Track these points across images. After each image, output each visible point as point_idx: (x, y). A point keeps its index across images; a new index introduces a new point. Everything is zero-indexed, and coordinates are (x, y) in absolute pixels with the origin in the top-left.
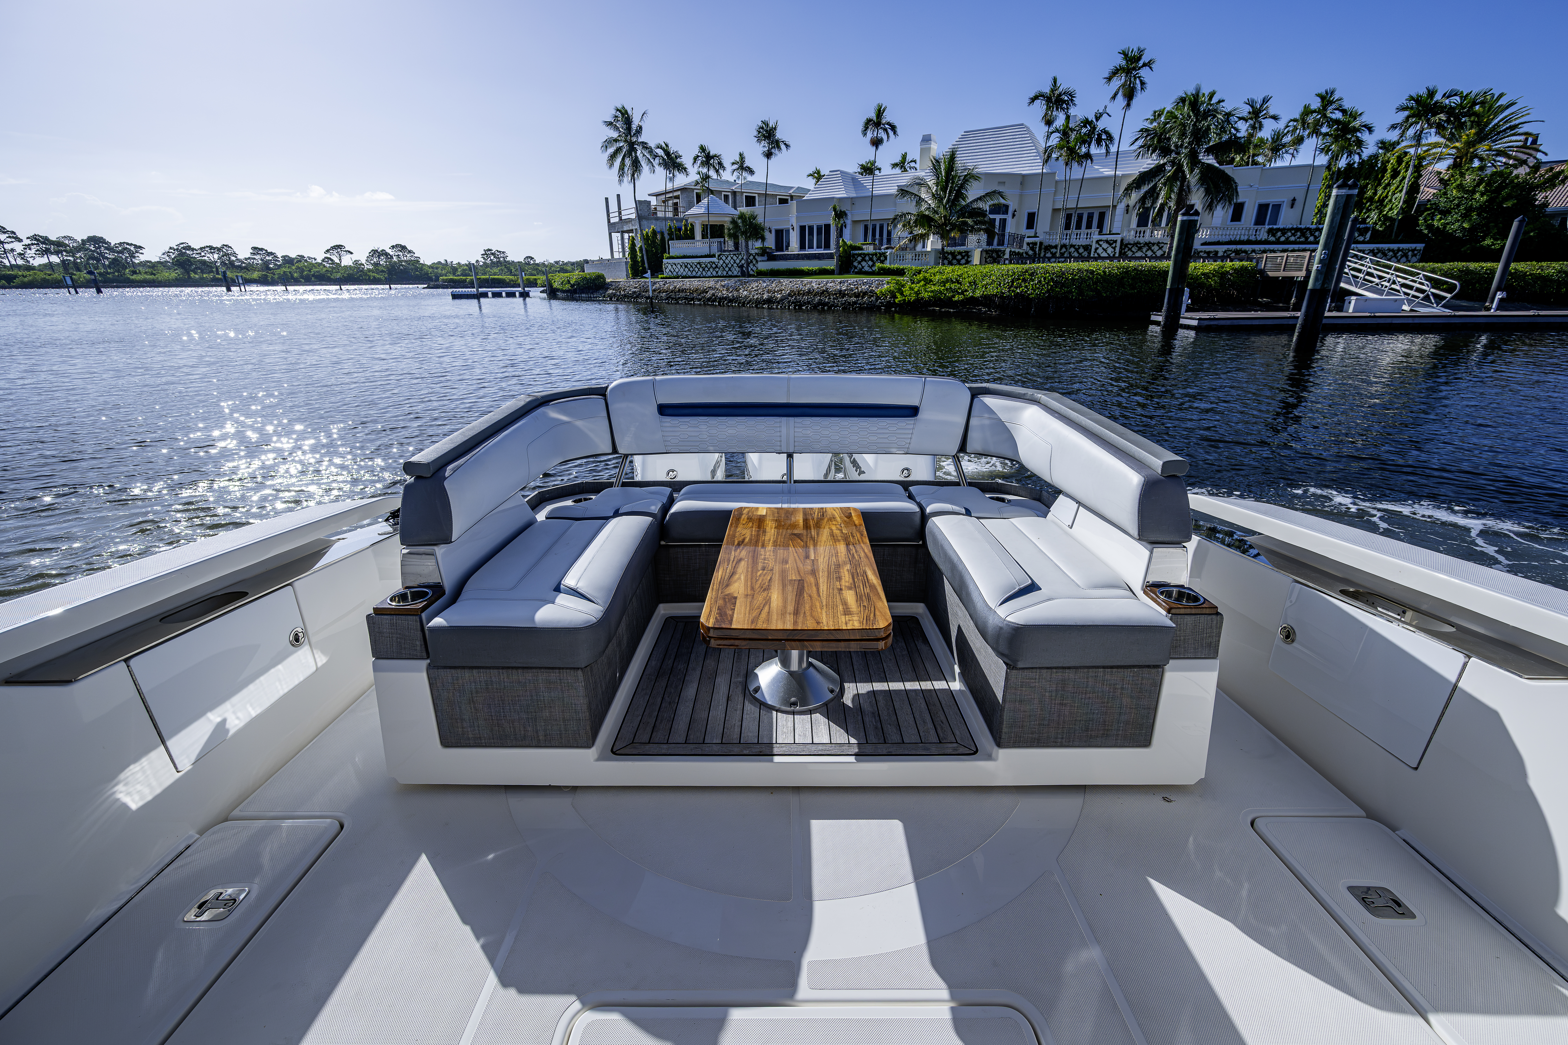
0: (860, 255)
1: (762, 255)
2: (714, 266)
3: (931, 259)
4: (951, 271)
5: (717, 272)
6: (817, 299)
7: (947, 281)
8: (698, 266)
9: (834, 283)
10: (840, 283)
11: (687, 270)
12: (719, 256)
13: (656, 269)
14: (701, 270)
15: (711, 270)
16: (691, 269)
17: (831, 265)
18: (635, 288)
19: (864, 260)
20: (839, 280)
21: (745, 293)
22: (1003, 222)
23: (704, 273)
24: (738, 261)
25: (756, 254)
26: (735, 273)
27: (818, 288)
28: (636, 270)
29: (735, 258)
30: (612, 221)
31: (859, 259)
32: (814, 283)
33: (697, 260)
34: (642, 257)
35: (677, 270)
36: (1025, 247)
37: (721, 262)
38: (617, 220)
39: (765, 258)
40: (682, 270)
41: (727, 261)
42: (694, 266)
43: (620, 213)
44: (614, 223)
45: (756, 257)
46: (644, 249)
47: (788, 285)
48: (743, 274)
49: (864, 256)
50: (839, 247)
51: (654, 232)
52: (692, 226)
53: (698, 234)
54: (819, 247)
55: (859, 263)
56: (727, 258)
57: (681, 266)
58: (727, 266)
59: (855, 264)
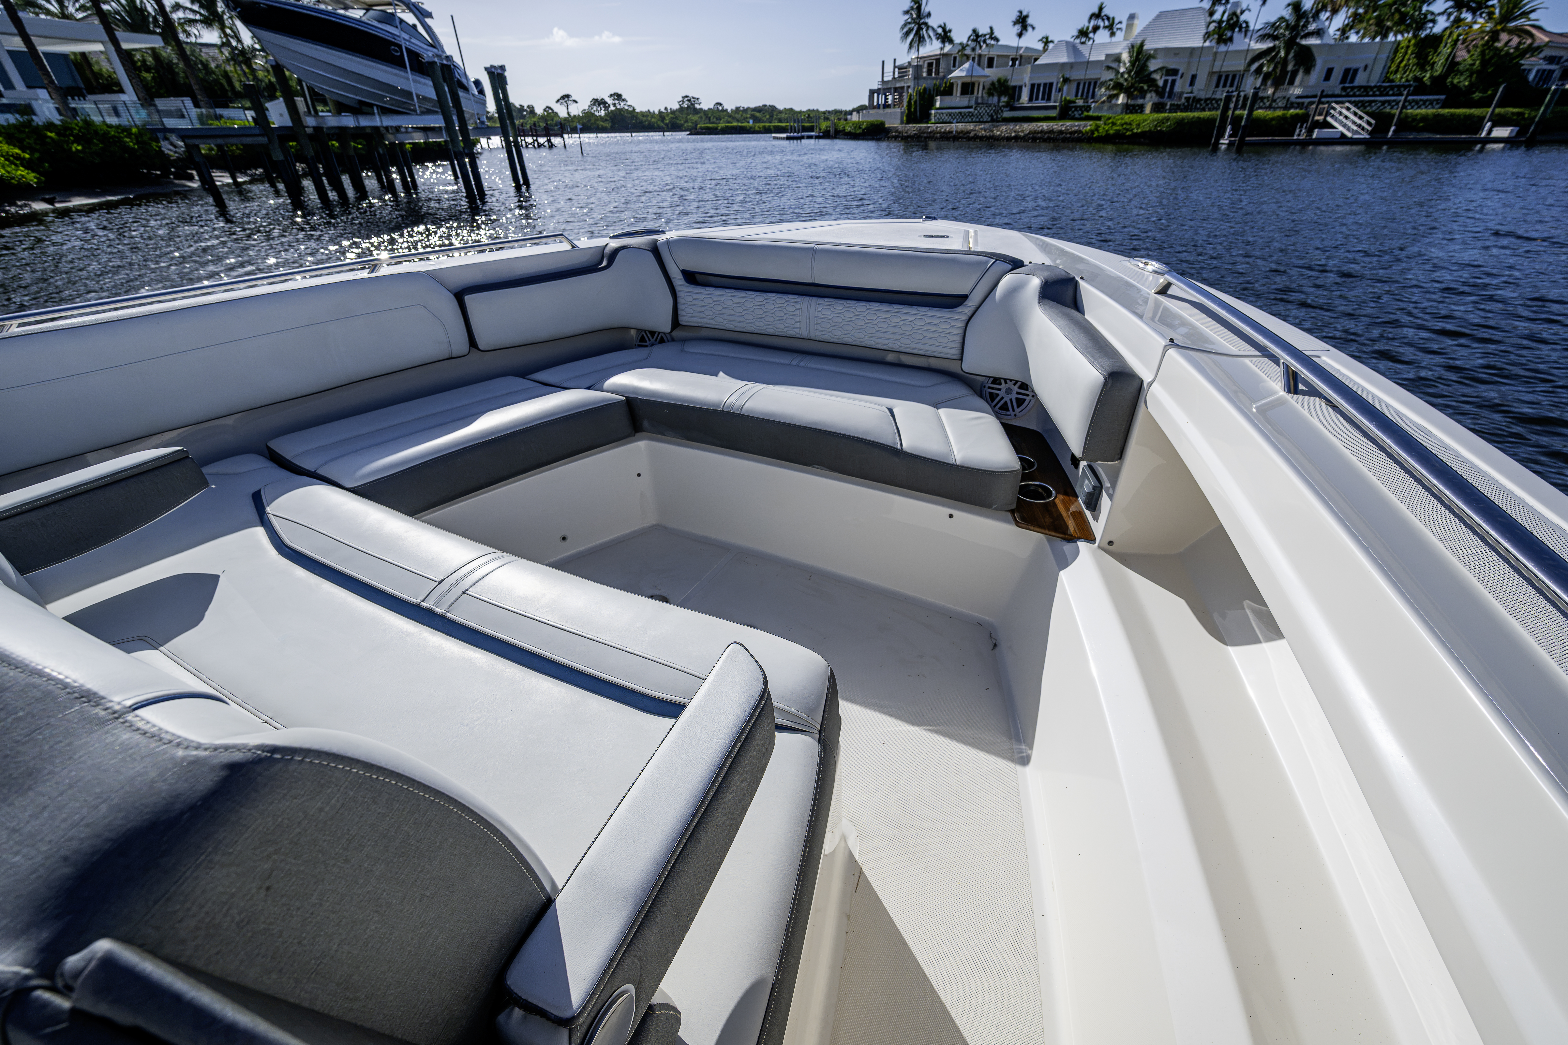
0: (1074, 107)
1: (1006, 107)
2: (970, 114)
3: (1119, 109)
4: (1128, 117)
5: (972, 119)
6: (1046, 136)
7: (1126, 123)
8: (959, 115)
9: (1057, 126)
11: (948, 117)
12: (975, 107)
13: (925, 117)
14: (961, 117)
15: (968, 117)
16: (953, 117)
17: (1054, 113)
19: (1076, 110)
20: (1061, 124)
21: (998, 133)
22: (1174, 82)
23: (965, 120)
24: (988, 111)
25: (1002, 106)
26: (989, 120)
27: (1047, 129)
28: (910, 118)
29: (987, 109)
32: (1045, 126)
33: (959, 110)
34: (915, 109)
35: (943, 118)
36: (1183, 100)
37: (976, 112)
38: (890, 78)
39: (1007, 109)
41: (981, 111)
42: (954, 115)
45: (1002, 108)
46: (917, 104)
47: (1028, 127)
48: (993, 120)
49: (1076, 107)
50: (1061, 101)
51: (925, 89)
52: (952, 85)
53: (957, 90)
54: (1043, 99)
55: (1073, 112)
56: (981, 109)
57: (946, 115)
58: (980, 114)
59: (1070, 113)
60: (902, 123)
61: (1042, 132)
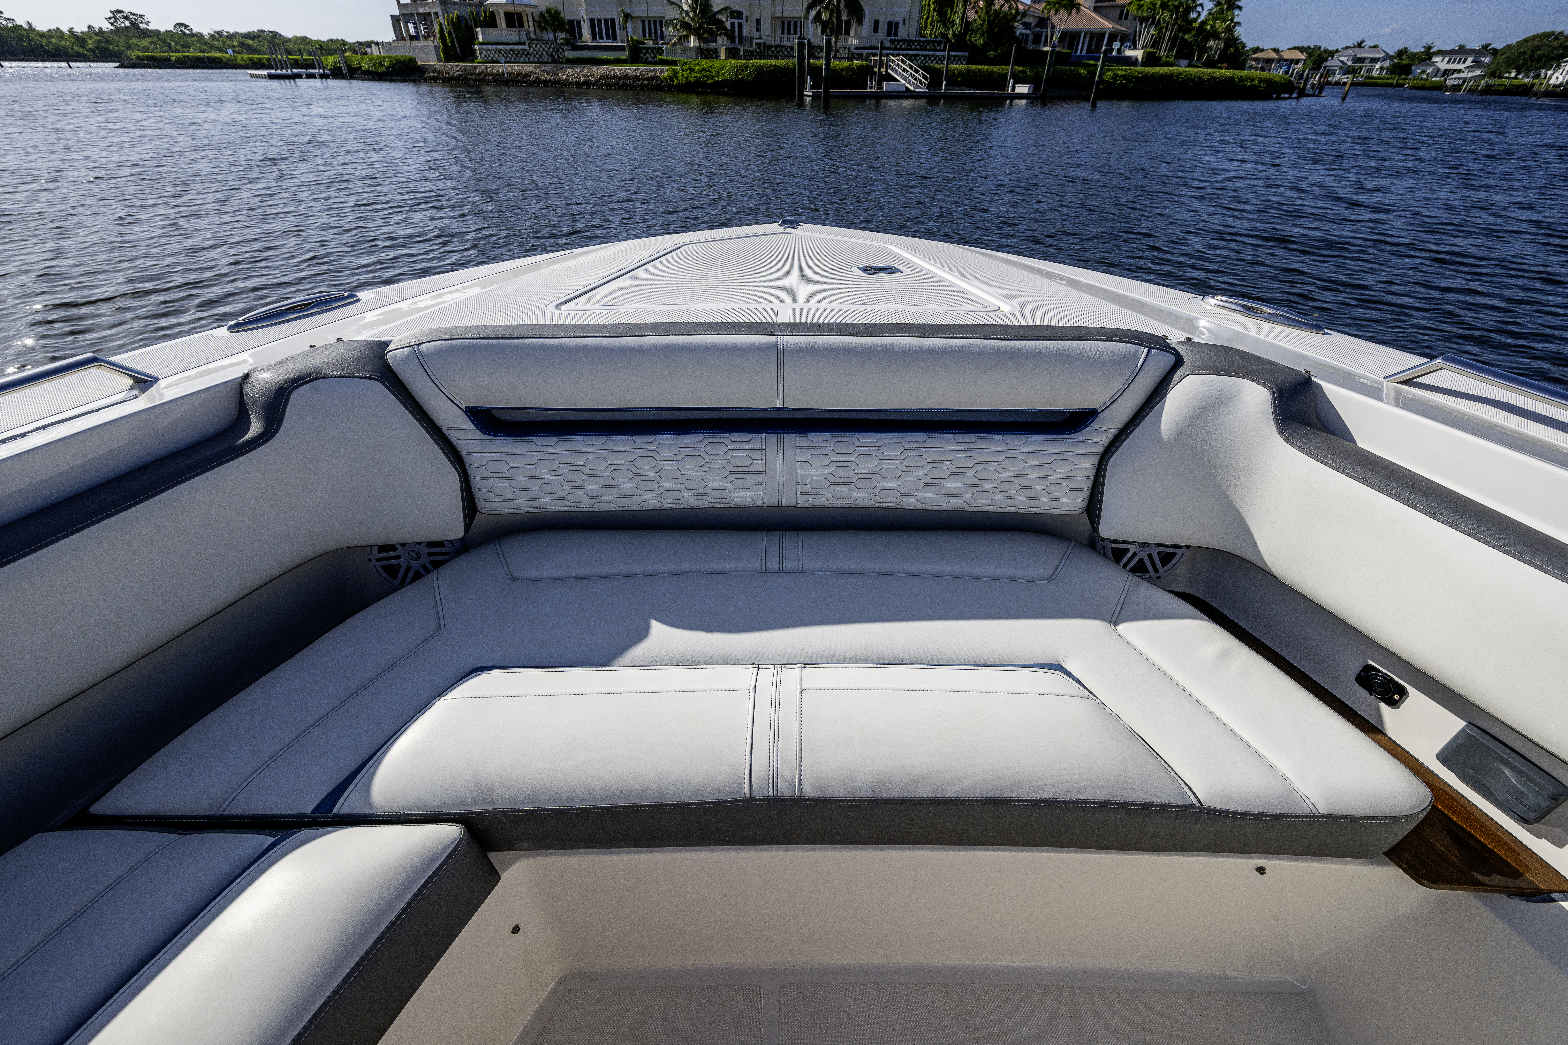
0: (644, 48)
1: (567, 45)
2: (525, 53)
3: (693, 53)
4: (705, 63)
5: (529, 59)
6: (620, 82)
7: (704, 70)
8: (512, 53)
9: (631, 70)
10: (635, 70)
11: (501, 55)
12: (529, 44)
13: (468, 54)
14: (514, 56)
15: (524, 56)
16: (506, 55)
17: (624, 55)
18: (458, 71)
19: (647, 52)
20: (634, 68)
21: (564, 77)
22: (740, 25)
23: (517, 59)
24: (546, 49)
25: (562, 44)
26: (546, 60)
28: (449, 55)
29: (543, 46)
31: (644, 51)
32: (616, 70)
33: (508, 47)
34: (452, 41)
35: (492, 56)
36: (754, 46)
37: (532, 49)
39: (569, 48)
40: (496, 56)
41: (537, 49)
42: (507, 52)
45: (562, 46)
46: (454, 35)
47: (597, 71)
48: (554, 61)
49: (647, 49)
50: (628, 41)
51: (458, 17)
52: (492, 14)
53: (502, 21)
54: (608, 38)
55: (645, 54)
56: (536, 46)
57: (495, 52)
58: (537, 53)
59: (642, 55)
60: (440, 60)
61: (615, 77)
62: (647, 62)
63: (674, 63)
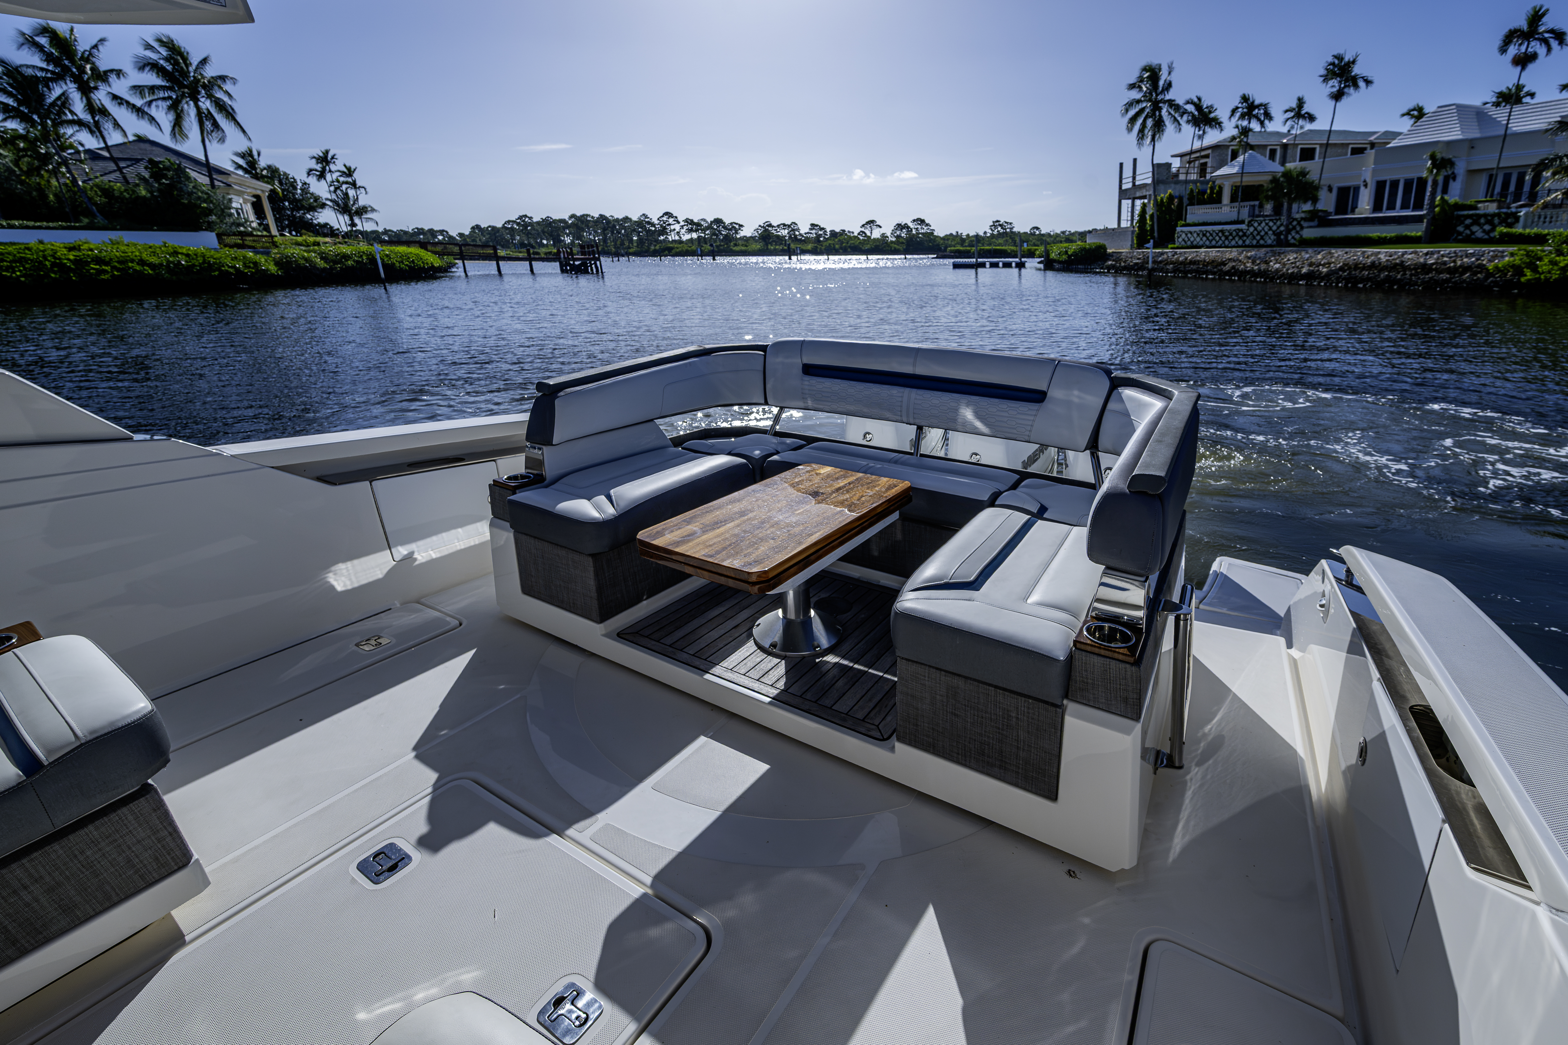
0: (1471, 216)
2: (1241, 234)
5: (1244, 241)
8: (1220, 234)
10: (1427, 254)
11: (1204, 239)
12: (1249, 222)
14: (1223, 238)
15: (1237, 239)
16: (1211, 238)
17: (1417, 230)
18: (1141, 259)
19: (1476, 223)
20: (1425, 250)
21: (1277, 266)
23: (1227, 242)
24: (1274, 228)
25: (1302, 219)
26: (1269, 242)
27: (1387, 260)
28: (1142, 239)
29: (1271, 224)
30: (1124, 187)
31: (1469, 221)
33: (1220, 227)
35: (1192, 239)
37: (1252, 229)
38: (1130, 185)
39: (1316, 223)
40: (1198, 239)
41: (1259, 228)
42: (1214, 234)
43: (1134, 178)
44: (1126, 190)
45: (1302, 223)
46: (1155, 217)
47: (1341, 256)
48: (1276, 244)
49: (1480, 218)
52: (1218, 187)
54: (1403, 205)
55: (1468, 227)
56: (1259, 224)
57: (1198, 235)
58: (1259, 233)
59: (1460, 229)
60: (1130, 245)
61: (1373, 266)
62: (1470, 240)
63: (1540, 240)
